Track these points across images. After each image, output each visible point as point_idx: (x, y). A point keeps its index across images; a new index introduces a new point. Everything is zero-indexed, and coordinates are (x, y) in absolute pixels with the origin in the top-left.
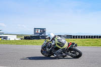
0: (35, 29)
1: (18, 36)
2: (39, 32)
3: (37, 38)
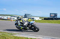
0: (50, 14)
1: (40, 18)
2: (53, 15)
3: (52, 19)
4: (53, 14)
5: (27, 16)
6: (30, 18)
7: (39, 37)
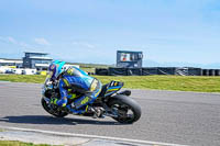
0: (119, 52)
3: (124, 72)
4: (128, 55)
5: (33, 62)
6: (44, 69)
7: (74, 141)
